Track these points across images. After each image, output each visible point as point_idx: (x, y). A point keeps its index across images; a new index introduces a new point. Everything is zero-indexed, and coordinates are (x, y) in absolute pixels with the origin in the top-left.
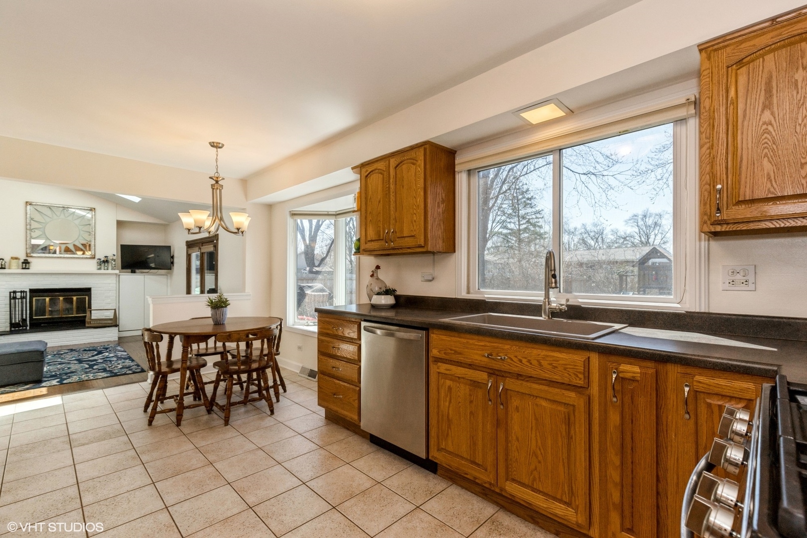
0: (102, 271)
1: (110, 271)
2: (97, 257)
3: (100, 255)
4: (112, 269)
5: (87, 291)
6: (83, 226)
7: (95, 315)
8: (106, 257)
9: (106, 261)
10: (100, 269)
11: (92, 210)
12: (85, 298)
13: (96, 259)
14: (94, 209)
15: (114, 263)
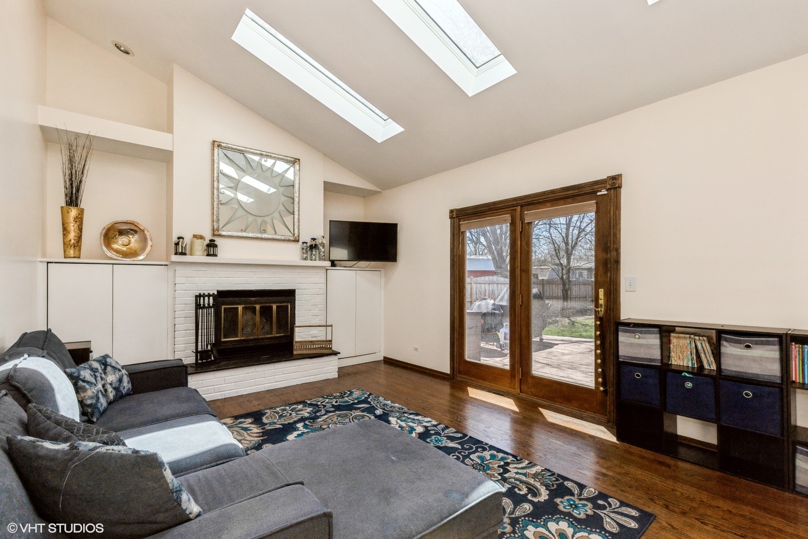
0: (309, 263)
1: (318, 263)
2: (301, 240)
3: (306, 237)
4: (320, 259)
5: (289, 294)
6: (284, 188)
7: (300, 335)
8: (314, 239)
9: (313, 247)
10: (306, 259)
11: (295, 161)
12: (288, 306)
13: (300, 243)
14: (299, 160)
15: (323, 250)
